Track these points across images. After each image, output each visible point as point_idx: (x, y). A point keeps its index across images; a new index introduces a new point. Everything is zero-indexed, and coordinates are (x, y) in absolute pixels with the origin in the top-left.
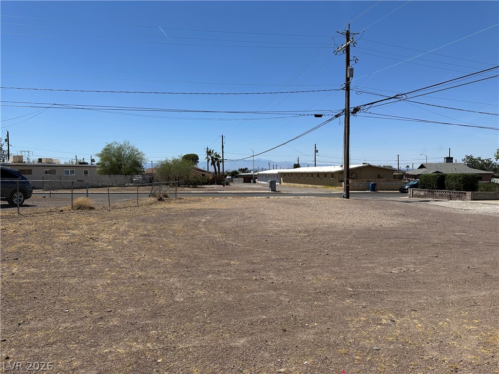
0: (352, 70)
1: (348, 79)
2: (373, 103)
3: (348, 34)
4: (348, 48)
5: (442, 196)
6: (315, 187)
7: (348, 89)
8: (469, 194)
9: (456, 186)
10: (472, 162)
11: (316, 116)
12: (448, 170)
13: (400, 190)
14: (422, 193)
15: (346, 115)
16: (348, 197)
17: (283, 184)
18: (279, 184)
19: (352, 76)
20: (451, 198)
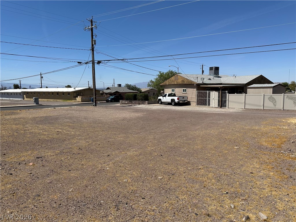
0: (95, 41)
1: (93, 45)
2: (110, 60)
3: (92, 22)
4: (92, 29)
5: (135, 103)
6: (57, 101)
7: (93, 50)
8: (147, 102)
9: (141, 99)
10: (129, 87)
11: (79, 63)
12: (121, 90)
13: (106, 101)
14: (127, 102)
15: (93, 64)
16: (96, 106)
17: (26, 99)
18: (22, 99)
19: (95, 44)
20: (139, 104)
